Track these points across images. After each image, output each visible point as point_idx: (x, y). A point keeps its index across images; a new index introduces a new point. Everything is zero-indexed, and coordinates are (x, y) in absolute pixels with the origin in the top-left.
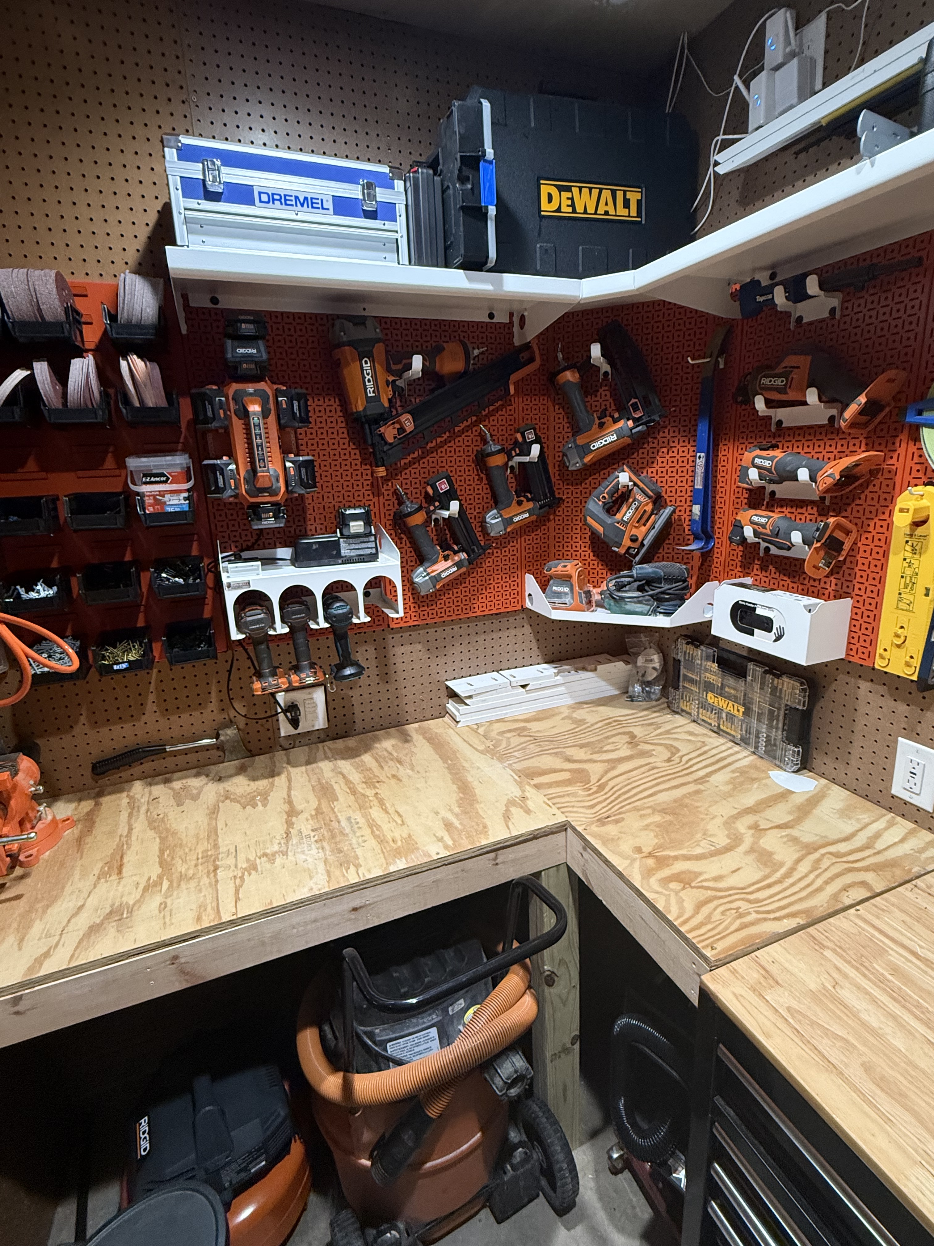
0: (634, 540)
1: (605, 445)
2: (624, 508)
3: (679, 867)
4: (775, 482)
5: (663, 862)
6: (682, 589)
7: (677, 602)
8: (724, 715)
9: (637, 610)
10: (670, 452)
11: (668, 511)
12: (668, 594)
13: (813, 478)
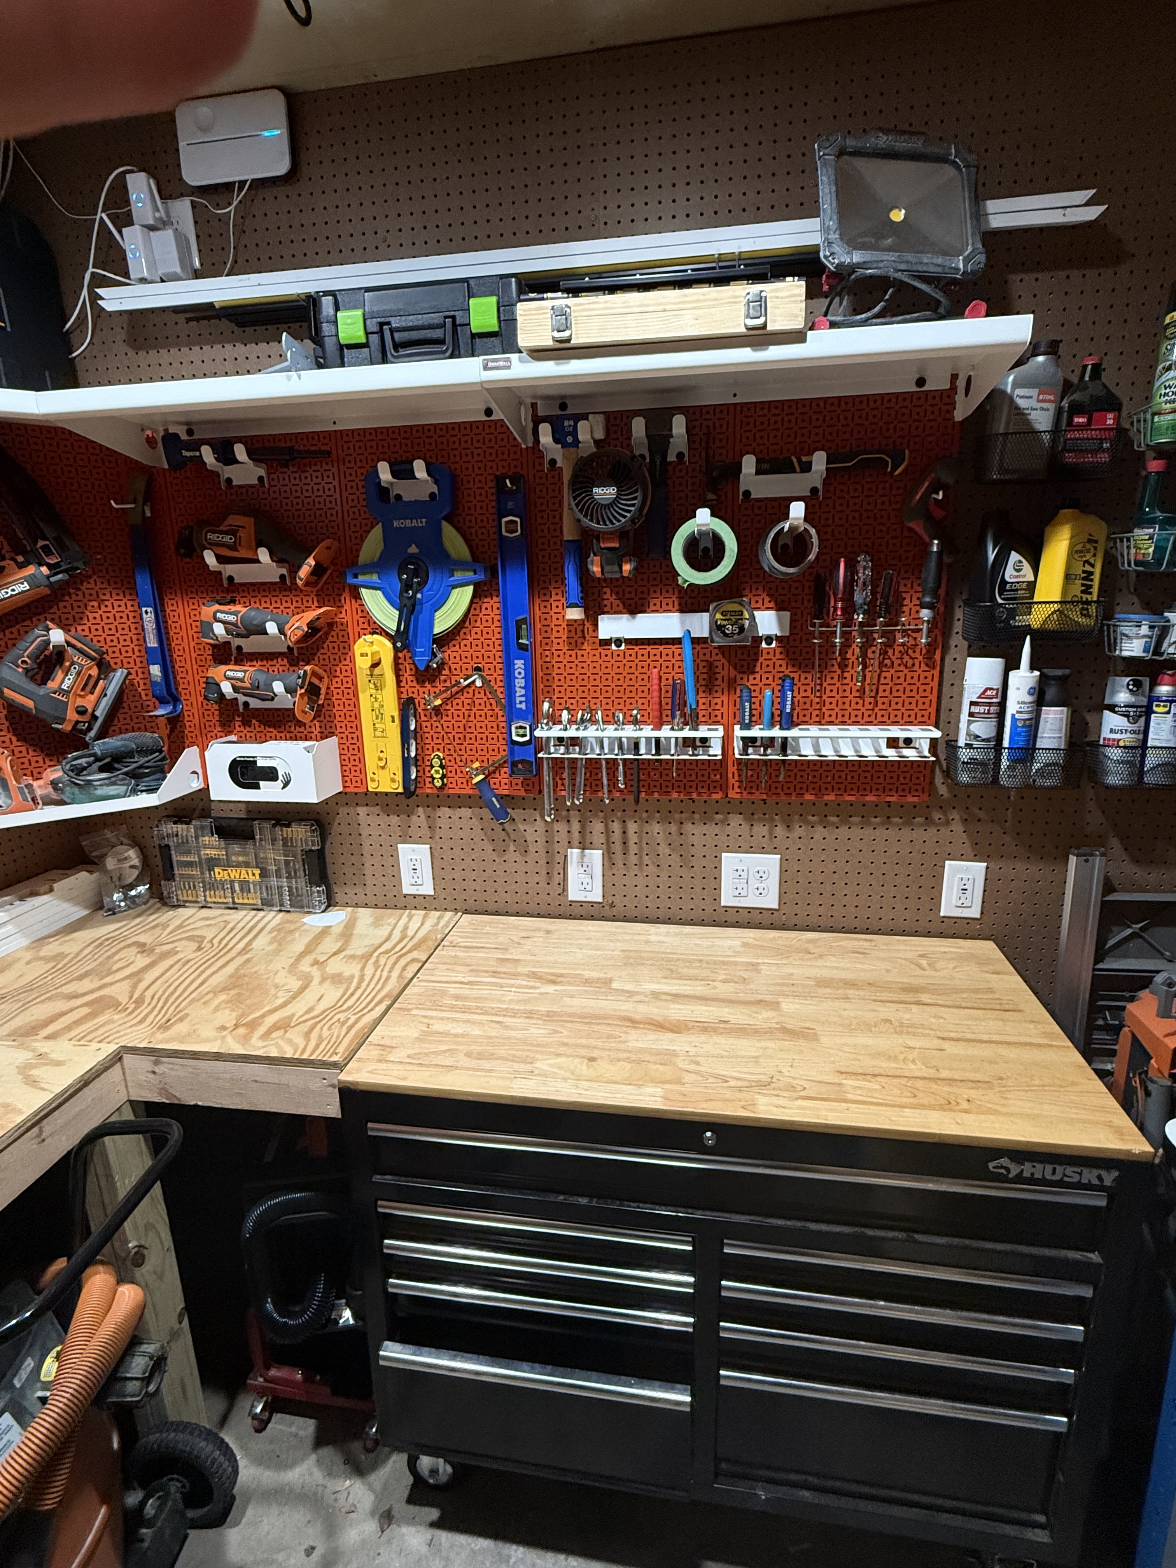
0: (81, 711)
1: (12, 596)
2: (60, 675)
3: (270, 1020)
4: (242, 636)
5: (252, 1025)
6: (161, 760)
7: (158, 776)
8: (237, 886)
9: (112, 793)
10: (102, 607)
11: (118, 676)
12: (147, 768)
13: (282, 631)
